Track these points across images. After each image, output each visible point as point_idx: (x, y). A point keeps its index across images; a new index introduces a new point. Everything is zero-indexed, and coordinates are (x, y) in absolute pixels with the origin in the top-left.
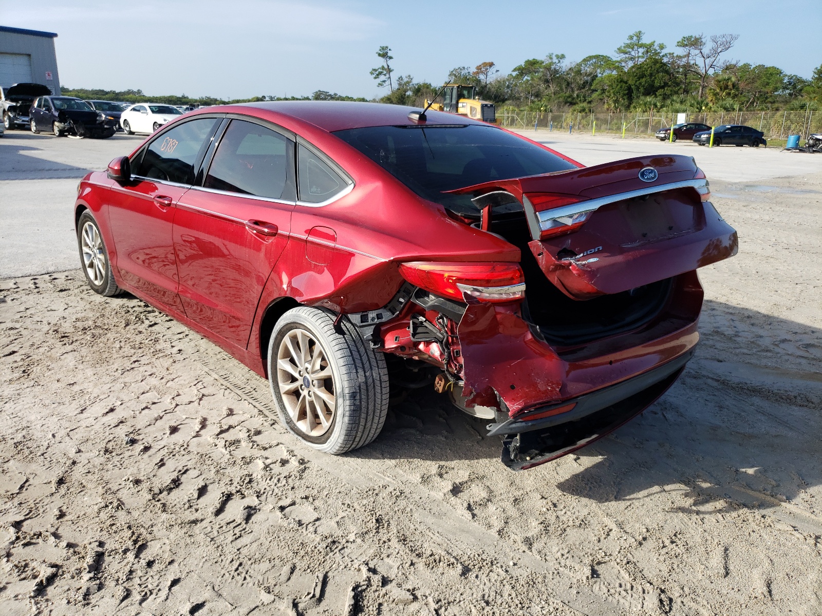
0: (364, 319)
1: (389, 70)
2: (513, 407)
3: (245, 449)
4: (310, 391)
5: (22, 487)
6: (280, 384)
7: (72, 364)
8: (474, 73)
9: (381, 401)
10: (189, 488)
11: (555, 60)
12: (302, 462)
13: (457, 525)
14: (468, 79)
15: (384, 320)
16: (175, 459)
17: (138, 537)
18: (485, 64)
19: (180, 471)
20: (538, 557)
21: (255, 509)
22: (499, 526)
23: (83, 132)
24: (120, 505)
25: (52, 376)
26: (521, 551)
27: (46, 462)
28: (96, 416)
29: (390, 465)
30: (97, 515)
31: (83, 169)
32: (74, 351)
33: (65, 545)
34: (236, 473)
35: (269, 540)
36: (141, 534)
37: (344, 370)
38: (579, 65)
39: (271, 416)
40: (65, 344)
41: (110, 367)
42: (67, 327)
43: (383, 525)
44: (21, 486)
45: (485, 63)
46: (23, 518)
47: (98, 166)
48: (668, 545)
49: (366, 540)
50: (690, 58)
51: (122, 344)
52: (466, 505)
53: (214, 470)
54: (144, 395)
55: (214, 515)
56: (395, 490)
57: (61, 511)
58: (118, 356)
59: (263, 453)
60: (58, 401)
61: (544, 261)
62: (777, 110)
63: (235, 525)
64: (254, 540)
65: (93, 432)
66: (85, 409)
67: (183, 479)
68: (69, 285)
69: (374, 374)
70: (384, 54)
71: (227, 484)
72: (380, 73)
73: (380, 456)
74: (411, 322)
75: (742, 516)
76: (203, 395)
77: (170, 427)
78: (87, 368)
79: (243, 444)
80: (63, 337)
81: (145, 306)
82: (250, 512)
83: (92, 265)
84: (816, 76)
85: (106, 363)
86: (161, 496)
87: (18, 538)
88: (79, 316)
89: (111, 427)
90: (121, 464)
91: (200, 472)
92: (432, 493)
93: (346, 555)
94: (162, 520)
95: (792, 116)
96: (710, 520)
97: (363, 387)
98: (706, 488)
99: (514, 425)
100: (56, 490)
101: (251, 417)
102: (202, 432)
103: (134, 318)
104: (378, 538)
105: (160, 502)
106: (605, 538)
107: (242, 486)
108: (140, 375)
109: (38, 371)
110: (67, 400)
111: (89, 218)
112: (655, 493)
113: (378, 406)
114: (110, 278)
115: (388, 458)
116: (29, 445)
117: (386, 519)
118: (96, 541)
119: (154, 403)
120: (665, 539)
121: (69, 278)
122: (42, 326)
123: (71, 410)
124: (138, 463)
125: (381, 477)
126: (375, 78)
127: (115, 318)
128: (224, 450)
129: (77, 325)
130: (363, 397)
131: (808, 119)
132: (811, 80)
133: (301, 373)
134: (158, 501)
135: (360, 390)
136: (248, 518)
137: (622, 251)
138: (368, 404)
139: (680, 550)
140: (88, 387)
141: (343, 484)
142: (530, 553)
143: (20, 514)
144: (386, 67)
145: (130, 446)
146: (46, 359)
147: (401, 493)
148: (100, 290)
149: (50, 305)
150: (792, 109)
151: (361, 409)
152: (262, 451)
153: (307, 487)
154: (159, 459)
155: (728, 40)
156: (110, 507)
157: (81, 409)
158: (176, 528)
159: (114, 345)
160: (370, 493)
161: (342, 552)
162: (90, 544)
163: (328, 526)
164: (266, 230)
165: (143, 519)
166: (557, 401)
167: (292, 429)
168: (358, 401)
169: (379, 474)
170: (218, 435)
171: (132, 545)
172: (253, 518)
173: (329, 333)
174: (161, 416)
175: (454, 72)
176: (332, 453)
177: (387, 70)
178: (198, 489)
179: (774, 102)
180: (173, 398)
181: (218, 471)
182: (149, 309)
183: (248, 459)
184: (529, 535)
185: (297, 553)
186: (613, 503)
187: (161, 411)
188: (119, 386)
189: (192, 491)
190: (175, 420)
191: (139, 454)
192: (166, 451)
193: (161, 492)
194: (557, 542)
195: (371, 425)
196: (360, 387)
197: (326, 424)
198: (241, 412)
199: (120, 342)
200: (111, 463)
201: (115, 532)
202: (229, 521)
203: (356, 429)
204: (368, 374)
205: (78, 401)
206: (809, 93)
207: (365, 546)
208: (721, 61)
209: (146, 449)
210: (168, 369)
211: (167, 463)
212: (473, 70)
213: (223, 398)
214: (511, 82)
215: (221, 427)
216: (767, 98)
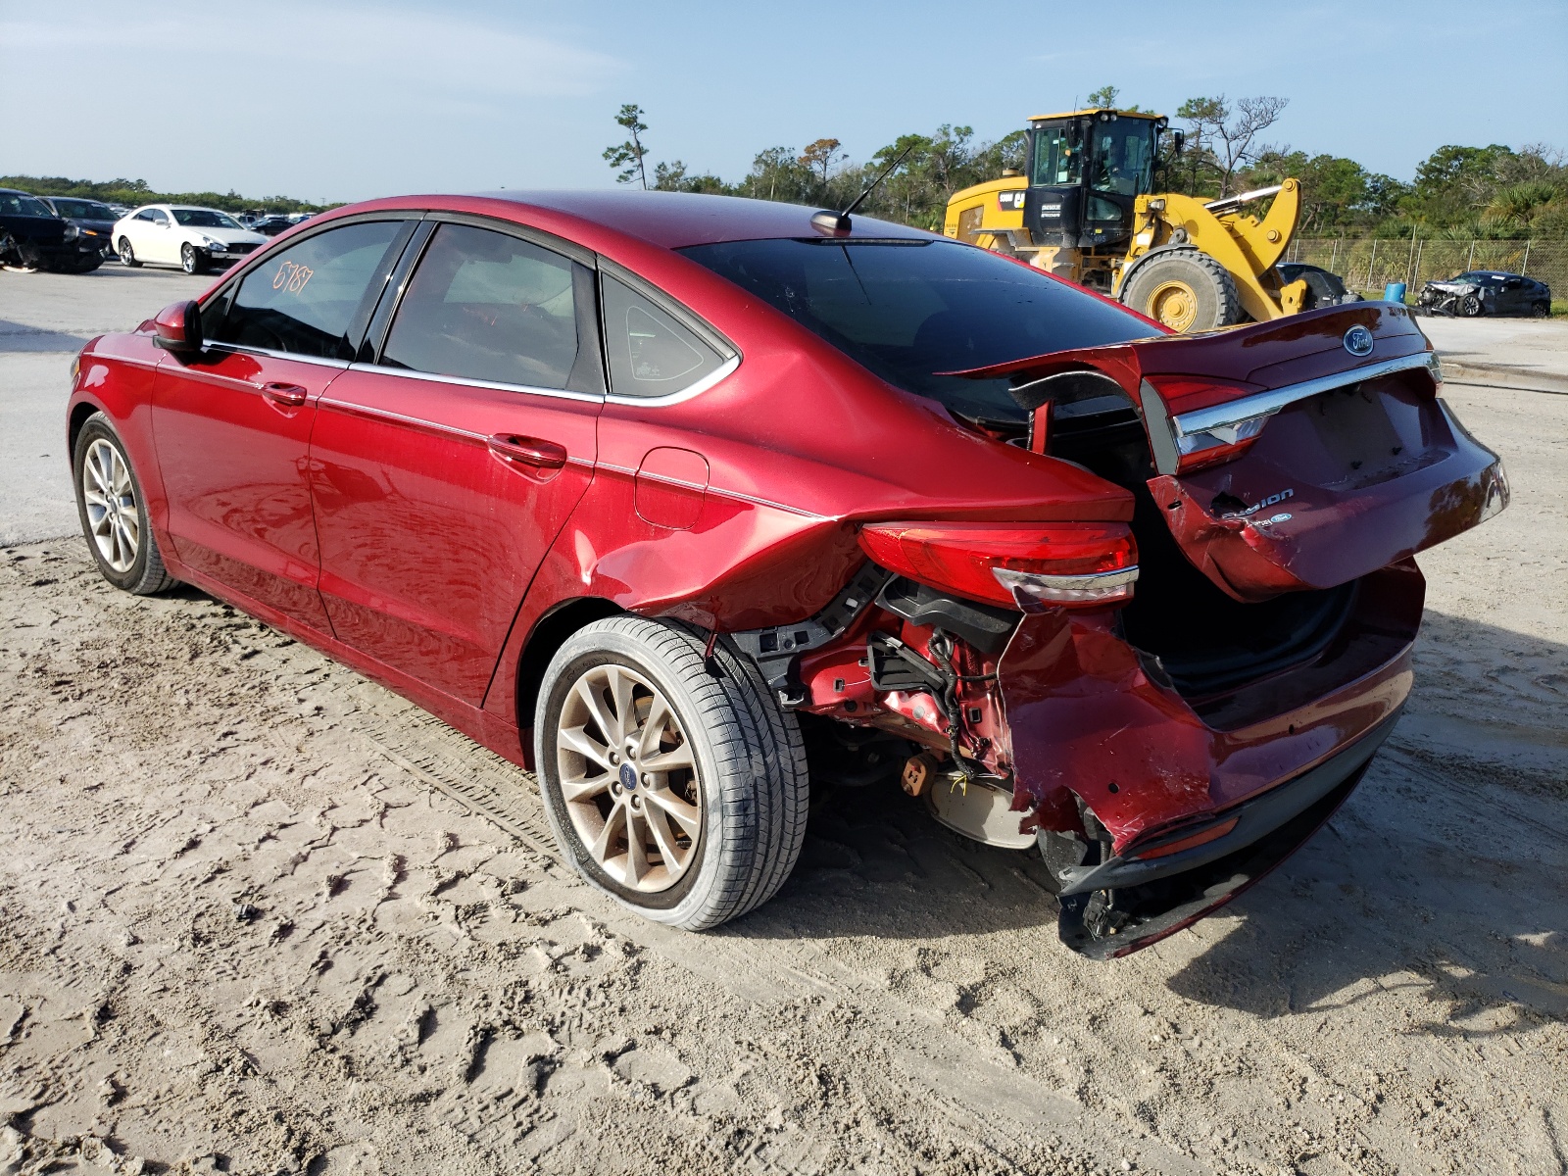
0: (767, 643)
1: (640, 151)
2: (1120, 831)
3: (499, 925)
4: (634, 797)
5: (17, 1030)
6: (564, 782)
7: (87, 743)
8: (801, 159)
9: (796, 817)
10: (396, 1019)
11: (954, 137)
12: (630, 950)
13: (989, 1082)
14: (791, 171)
15: (811, 645)
16: (353, 951)
17: (303, 1141)
18: (822, 143)
19: (369, 979)
20: (1176, 1148)
21: (551, 1062)
22: (1077, 1081)
23: (35, 259)
24: (250, 1066)
25: (46, 770)
26: (1136, 1135)
27: (63, 969)
28: (161, 857)
29: (816, 953)
30: (199, 1091)
31: (47, 332)
32: (89, 713)
33: (139, 1168)
34: (493, 978)
35: (598, 1131)
36: (307, 1133)
37: (723, 752)
38: (998, 147)
39: (542, 850)
40: (66, 699)
41: (172, 748)
42: (63, 661)
43: (835, 1088)
44: (15, 1026)
45: (821, 141)
46: (31, 1105)
47: (77, 327)
48: (1429, 1110)
49: (807, 1126)
50: (1202, 139)
51: (192, 696)
52: (996, 1035)
53: (442, 976)
54: (257, 808)
55: (462, 1079)
56: (840, 1007)
57: (114, 1084)
58: (187, 722)
59: (540, 932)
60: (70, 826)
61: (1181, 519)
62: (1356, 237)
63: (515, 1101)
64: (564, 1135)
65: (158, 897)
66: (133, 842)
67: (379, 995)
68: (52, 571)
69: (782, 760)
70: (630, 119)
71: (477, 1006)
72: (623, 156)
73: (791, 932)
74: (870, 650)
75: (1555, 1039)
76: (387, 806)
77: (330, 879)
78: (122, 751)
79: (495, 912)
80: (58, 684)
81: (226, 615)
82: (543, 1069)
83: (106, 530)
84: (1422, 177)
85: (162, 740)
86: (336, 1040)
87: (27, 1154)
88: (86, 636)
89: (197, 883)
90: (234, 968)
91: (412, 980)
92: (917, 1010)
93: (771, 1160)
94: (349, 1097)
95: (1386, 249)
96: (1495, 1047)
97: (762, 787)
98: (1463, 980)
99: (1121, 870)
100: (96, 1033)
101: (499, 852)
102: (398, 889)
103: (208, 640)
104: (832, 1119)
105: (338, 1055)
106: (1299, 1099)
107: (512, 1008)
108: (242, 763)
109: (14, 759)
110: (89, 823)
111: (101, 430)
112: (1366, 995)
113: (789, 828)
114: (149, 557)
115: (807, 936)
116: (20, 930)
117: (837, 1072)
118: (210, 1155)
119: (284, 826)
120: (1421, 1098)
121: (52, 556)
122: (8, 661)
123: (102, 844)
124: (271, 965)
125: (802, 979)
126: (613, 165)
127: (167, 641)
128: (455, 928)
129: (84, 658)
130: (762, 808)
131: (1415, 254)
132: (1412, 184)
133: (616, 757)
134: (333, 1051)
135: (756, 794)
136: (540, 1084)
137: (1330, 499)
138: (771, 824)
139: (1460, 1122)
140: (133, 792)
141: (727, 997)
142: (1157, 1139)
143: (23, 1094)
144: (634, 145)
145: (248, 924)
146: (29, 734)
147: (855, 1014)
148: (126, 583)
149: (18, 614)
150: (1386, 237)
151: (757, 834)
152: (539, 927)
153: (653, 1007)
154: (318, 953)
155: (1269, 107)
156: (227, 1071)
157: (124, 843)
158: (385, 1114)
159: (173, 700)
160: (789, 1015)
161: (762, 1154)
162: (196, 1162)
163: (716, 1096)
164: (537, 454)
165: (307, 1096)
166: (1207, 815)
167: (591, 876)
168: (752, 817)
169: (798, 972)
170: (435, 894)
171: (294, 1161)
172: (552, 1083)
173: (687, 673)
174: (304, 853)
175: (764, 157)
176: (692, 928)
177: (637, 150)
178: (418, 1021)
179: (1350, 223)
180: (323, 813)
181: (451, 977)
182: (236, 621)
183: (513, 946)
184: (1144, 1096)
185: (664, 1161)
186: (1289, 1018)
187: (301, 844)
188: (197, 789)
189: (404, 1026)
190: (336, 864)
191: (271, 944)
192: (330, 933)
193: (335, 1031)
194: (1205, 1111)
195: (774, 868)
196: (755, 787)
197: (675, 867)
198: (476, 842)
199: (187, 692)
200: (211, 965)
201: (249, 1131)
202: (499, 1093)
203: (745, 877)
204: (770, 759)
205: (113, 825)
206: (1409, 209)
207: (809, 1140)
208: (1258, 146)
209: (285, 930)
210: (299, 750)
211: (336, 961)
212: (800, 153)
213: (430, 811)
214: (872, 177)
215: (439, 876)
216: (1336, 216)
